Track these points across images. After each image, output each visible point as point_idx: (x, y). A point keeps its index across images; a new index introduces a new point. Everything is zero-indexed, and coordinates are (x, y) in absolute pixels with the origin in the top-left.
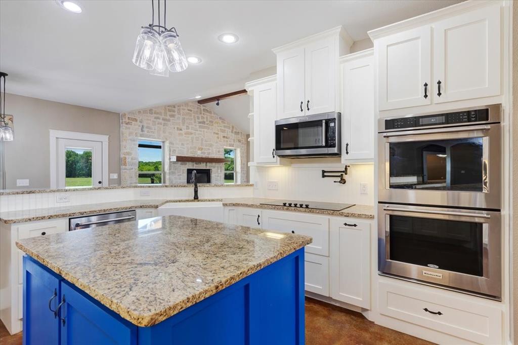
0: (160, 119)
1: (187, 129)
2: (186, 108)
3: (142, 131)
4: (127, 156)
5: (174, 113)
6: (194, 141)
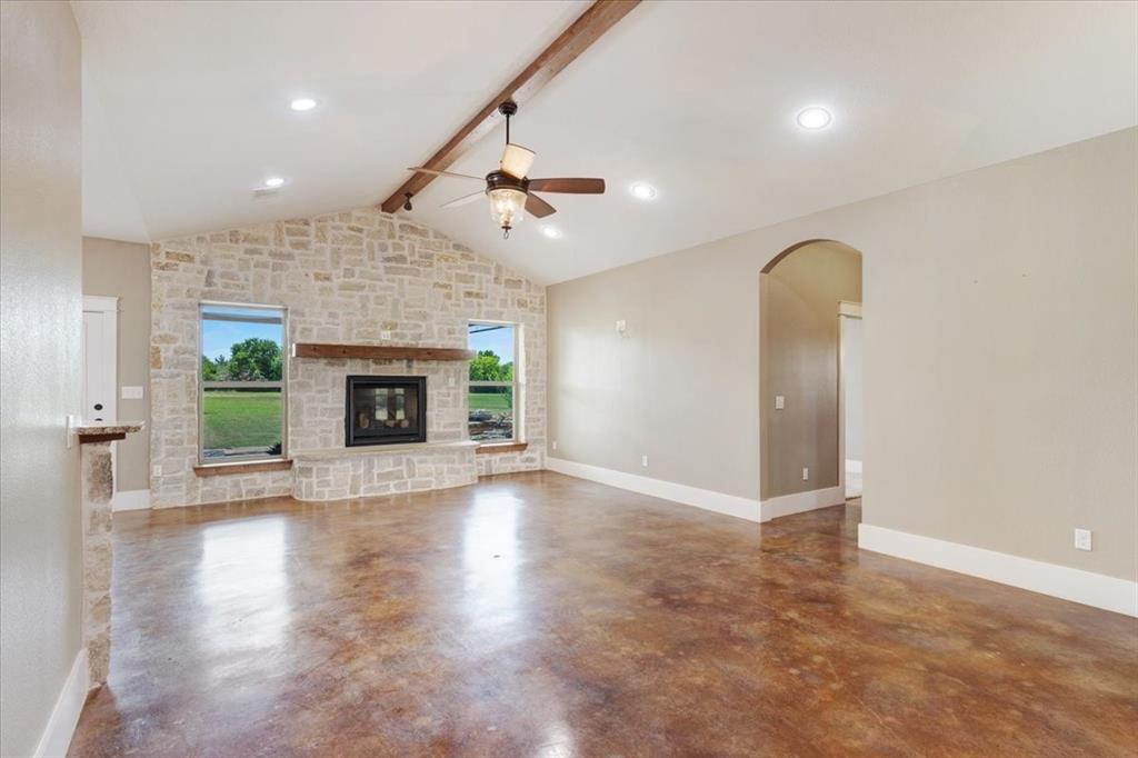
0: (261, 254)
1: (345, 276)
2: (345, 225)
3: (209, 283)
4: (162, 346)
5: (305, 238)
6: (371, 305)
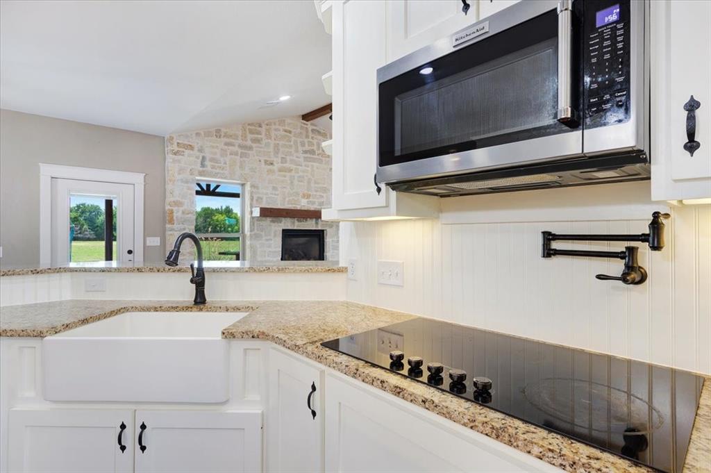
0: (234, 145)
1: (282, 163)
2: (281, 128)
3: (203, 165)
4: (175, 209)
5: (259, 136)
6: (296, 182)
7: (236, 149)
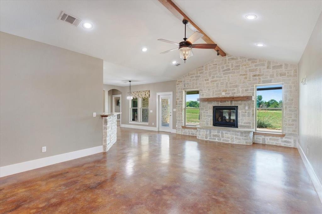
0: (193, 77)
1: (212, 78)
2: (212, 64)
3: (185, 86)
4: (177, 101)
5: (202, 71)
6: (219, 85)
7: (195, 78)
